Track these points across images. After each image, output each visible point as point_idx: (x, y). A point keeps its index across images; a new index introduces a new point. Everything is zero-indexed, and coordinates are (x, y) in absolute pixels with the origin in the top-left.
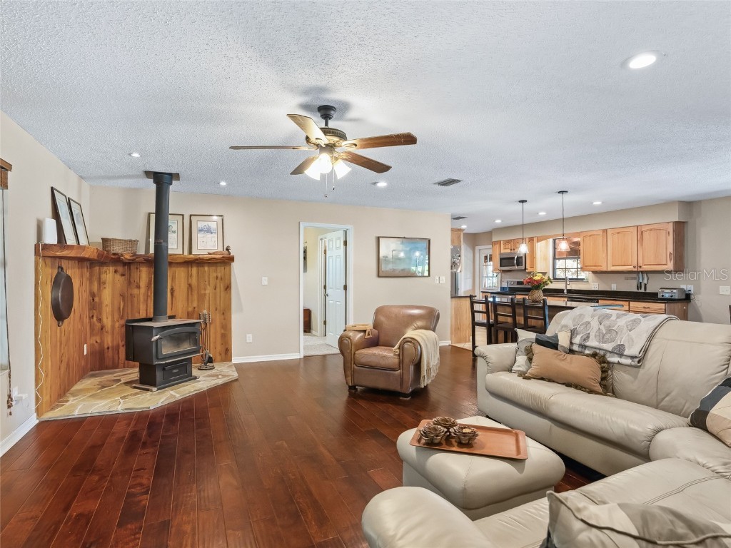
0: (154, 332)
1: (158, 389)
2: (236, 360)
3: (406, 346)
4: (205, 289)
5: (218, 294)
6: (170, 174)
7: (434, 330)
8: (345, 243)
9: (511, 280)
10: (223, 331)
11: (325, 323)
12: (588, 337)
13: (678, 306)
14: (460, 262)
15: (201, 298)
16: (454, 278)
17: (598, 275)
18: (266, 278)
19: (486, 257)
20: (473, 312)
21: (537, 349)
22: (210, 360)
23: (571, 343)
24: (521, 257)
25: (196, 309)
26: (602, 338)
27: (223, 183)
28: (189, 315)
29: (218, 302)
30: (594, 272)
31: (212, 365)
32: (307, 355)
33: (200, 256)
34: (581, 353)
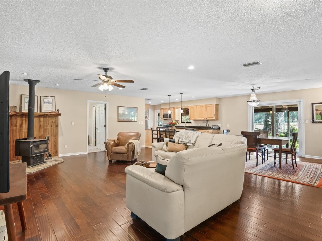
0: (30, 143)
1: (32, 166)
2: (60, 155)
3: (129, 145)
4: (47, 127)
5: (53, 129)
6: (36, 81)
7: (139, 140)
8: (105, 109)
9: (167, 123)
10: (54, 144)
11: (95, 140)
12: (183, 139)
13: (216, 131)
14: (148, 116)
15: (45, 130)
16: (146, 122)
17: (196, 121)
18: (73, 122)
19: (158, 114)
20: (153, 134)
21: (169, 143)
22: (50, 155)
23: (179, 141)
24: (171, 115)
25: (43, 135)
26: (186, 139)
27: (58, 85)
28: (39, 137)
29: (53, 132)
30: (194, 120)
31: (51, 157)
32: (89, 152)
33: (46, 113)
34: (181, 144)
